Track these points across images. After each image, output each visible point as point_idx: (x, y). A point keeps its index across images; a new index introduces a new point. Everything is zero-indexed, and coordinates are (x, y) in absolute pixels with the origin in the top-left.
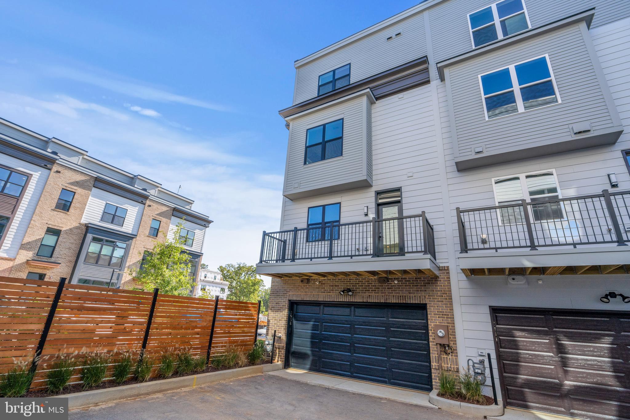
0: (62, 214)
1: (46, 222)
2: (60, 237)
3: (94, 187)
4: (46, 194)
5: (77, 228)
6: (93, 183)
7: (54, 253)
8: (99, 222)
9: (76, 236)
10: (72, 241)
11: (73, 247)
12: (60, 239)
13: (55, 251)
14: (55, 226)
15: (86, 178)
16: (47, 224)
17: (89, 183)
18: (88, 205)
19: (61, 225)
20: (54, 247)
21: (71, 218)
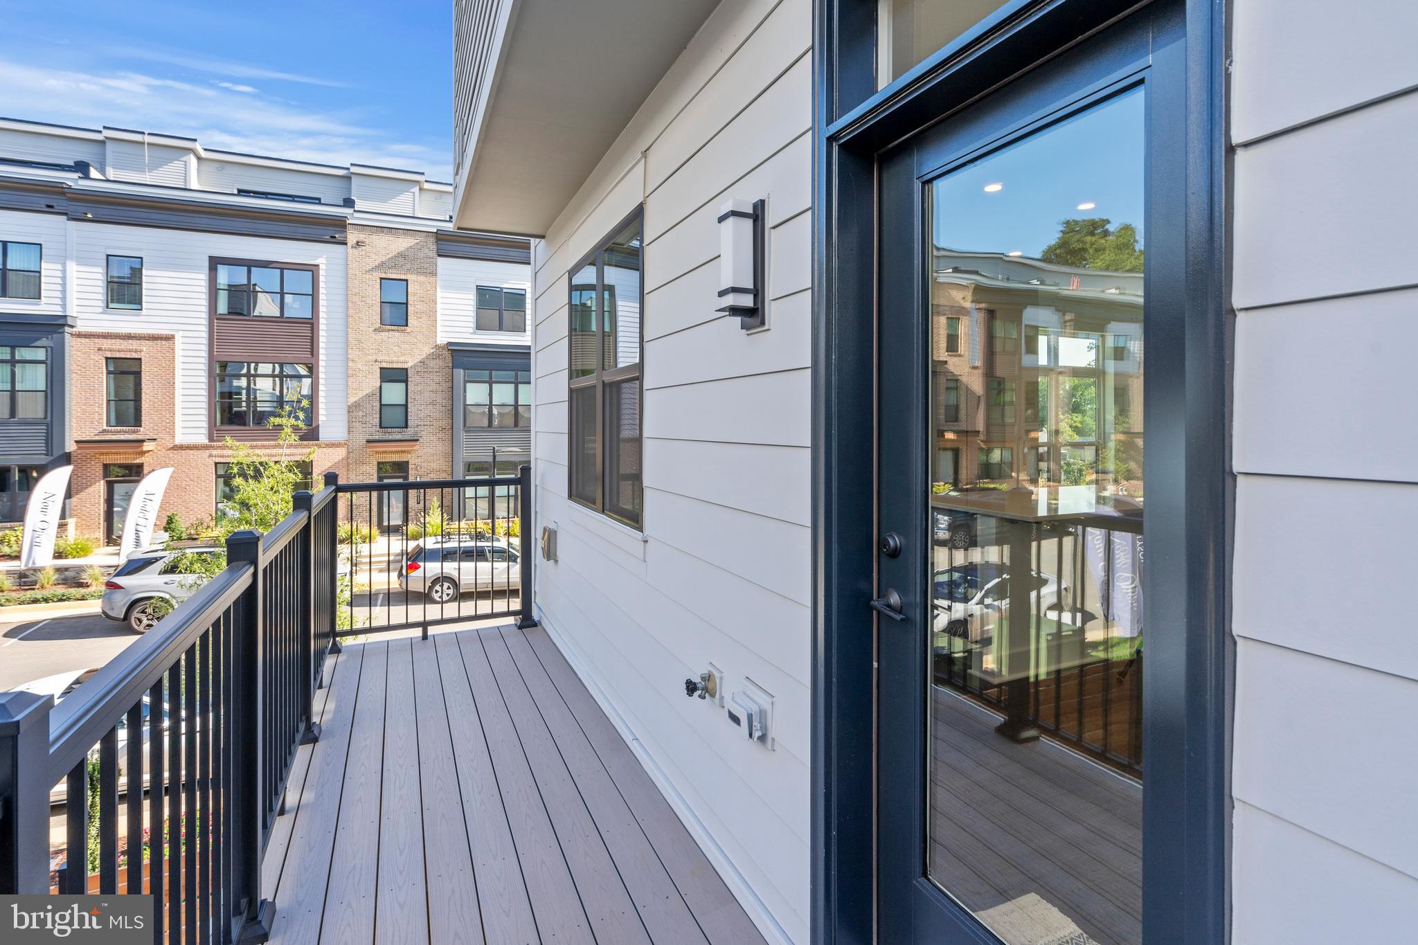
0: (397, 334)
1: (374, 357)
2: (409, 383)
3: (439, 255)
4: (356, 299)
5: (432, 357)
6: (435, 247)
7: (409, 418)
8: (475, 333)
9: (438, 374)
10: (434, 387)
11: (439, 398)
12: (409, 387)
13: (409, 414)
14: (392, 362)
15: (417, 241)
16: (376, 361)
17: (426, 251)
18: (439, 300)
19: (402, 359)
20: (406, 406)
21: (416, 338)
